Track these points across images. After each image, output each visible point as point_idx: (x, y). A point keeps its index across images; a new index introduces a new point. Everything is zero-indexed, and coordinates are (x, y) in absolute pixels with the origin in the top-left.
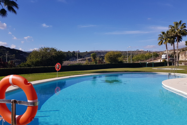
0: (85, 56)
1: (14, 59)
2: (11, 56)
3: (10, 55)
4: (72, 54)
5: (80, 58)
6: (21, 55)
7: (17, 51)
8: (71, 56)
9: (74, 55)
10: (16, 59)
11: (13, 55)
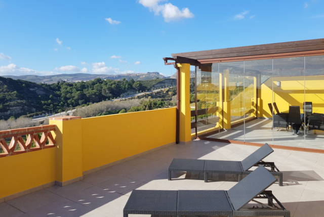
0: (153, 86)
1: (14, 100)
2: (10, 95)
3: (8, 92)
4: (129, 84)
5: (142, 92)
6: (32, 89)
7: (24, 83)
8: (125, 88)
9: (131, 86)
10: (18, 99)
11: (13, 93)
